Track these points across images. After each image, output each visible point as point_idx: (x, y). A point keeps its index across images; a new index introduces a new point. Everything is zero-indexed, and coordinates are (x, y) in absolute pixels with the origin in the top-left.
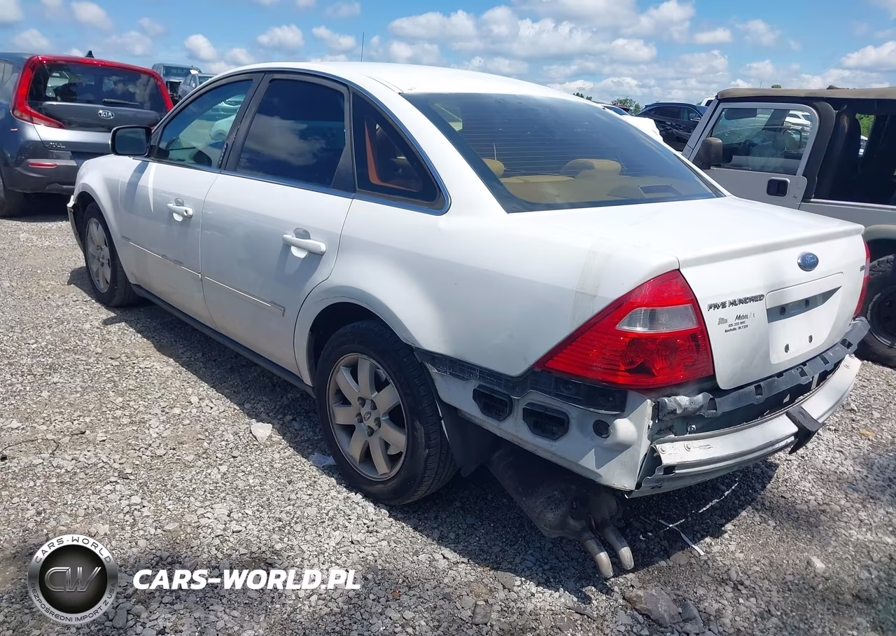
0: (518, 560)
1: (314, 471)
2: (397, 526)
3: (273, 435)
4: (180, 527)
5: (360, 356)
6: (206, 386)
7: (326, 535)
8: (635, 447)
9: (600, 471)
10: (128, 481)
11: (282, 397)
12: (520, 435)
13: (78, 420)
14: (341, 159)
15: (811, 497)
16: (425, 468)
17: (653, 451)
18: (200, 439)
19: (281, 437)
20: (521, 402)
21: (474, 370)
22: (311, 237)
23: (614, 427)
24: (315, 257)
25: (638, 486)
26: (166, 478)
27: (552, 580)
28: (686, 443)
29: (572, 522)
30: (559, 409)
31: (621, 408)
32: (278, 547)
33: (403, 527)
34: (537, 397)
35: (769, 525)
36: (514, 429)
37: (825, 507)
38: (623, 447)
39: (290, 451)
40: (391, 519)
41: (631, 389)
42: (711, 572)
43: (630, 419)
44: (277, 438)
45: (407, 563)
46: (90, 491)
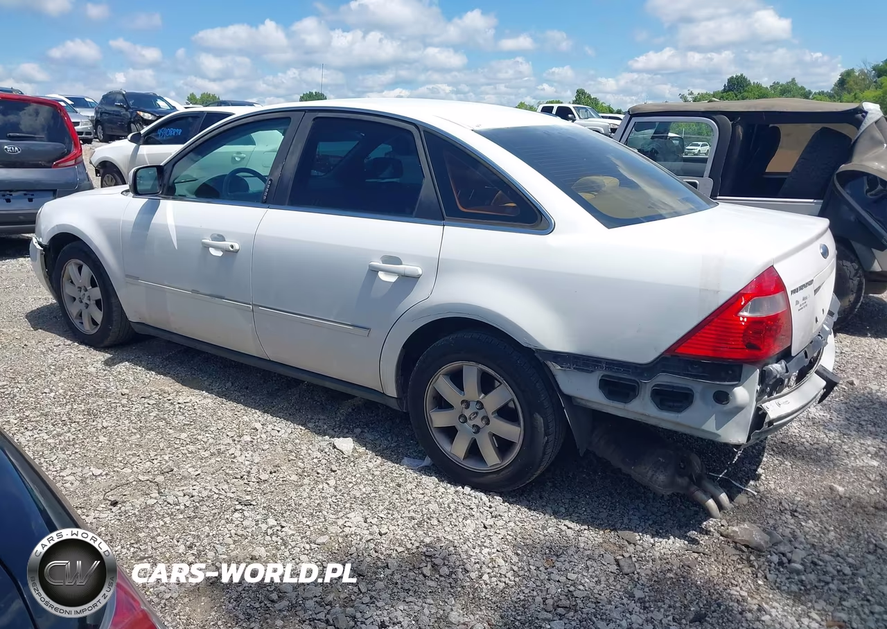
0: (626, 521)
1: (411, 474)
2: (514, 509)
3: (357, 448)
4: (330, 538)
5: (465, 363)
6: (259, 413)
7: (461, 525)
8: (748, 408)
9: (719, 432)
10: (252, 507)
11: (336, 413)
12: (647, 412)
13: (156, 459)
14: (422, 190)
15: (803, 440)
16: (544, 453)
17: (758, 409)
18: (292, 460)
19: (364, 448)
20: (648, 385)
21: (600, 362)
22: (403, 263)
23: (734, 395)
24: (409, 281)
25: (749, 439)
26: (286, 499)
27: (661, 531)
28: (777, 400)
29: (679, 480)
30: (684, 386)
31: (738, 378)
32: (428, 540)
33: (519, 509)
34: (664, 379)
35: (787, 465)
36: (642, 408)
37: (816, 446)
38: (739, 409)
39: (379, 460)
40: (506, 504)
41: (746, 363)
42: (769, 506)
43: (744, 387)
44: (362, 449)
45: (542, 538)
46: (223, 522)
